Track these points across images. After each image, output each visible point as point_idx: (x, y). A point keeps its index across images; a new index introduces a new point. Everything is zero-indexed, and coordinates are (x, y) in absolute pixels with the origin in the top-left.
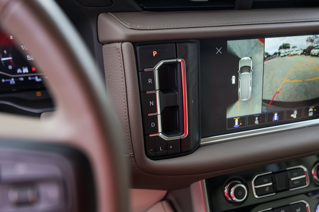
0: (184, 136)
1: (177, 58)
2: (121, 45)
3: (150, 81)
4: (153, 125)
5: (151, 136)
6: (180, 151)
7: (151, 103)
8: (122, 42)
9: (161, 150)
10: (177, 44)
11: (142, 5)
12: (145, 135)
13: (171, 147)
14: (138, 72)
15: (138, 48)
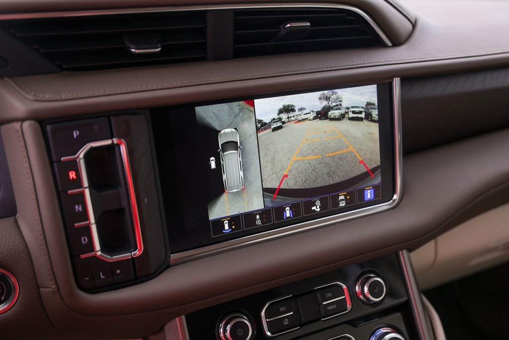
0: (137, 253)
1: (112, 138)
2: (21, 126)
3: (72, 175)
4: (85, 240)
5: (82, 256)
6: (134, 276)
7: (78, 208)
8: (23, 120)
9: (102, 277)
10: (112, 119)
11: (59, 63)
12: (74, 257)
13: (118, 271)
14: (51, 163)
15: (49, 128)
